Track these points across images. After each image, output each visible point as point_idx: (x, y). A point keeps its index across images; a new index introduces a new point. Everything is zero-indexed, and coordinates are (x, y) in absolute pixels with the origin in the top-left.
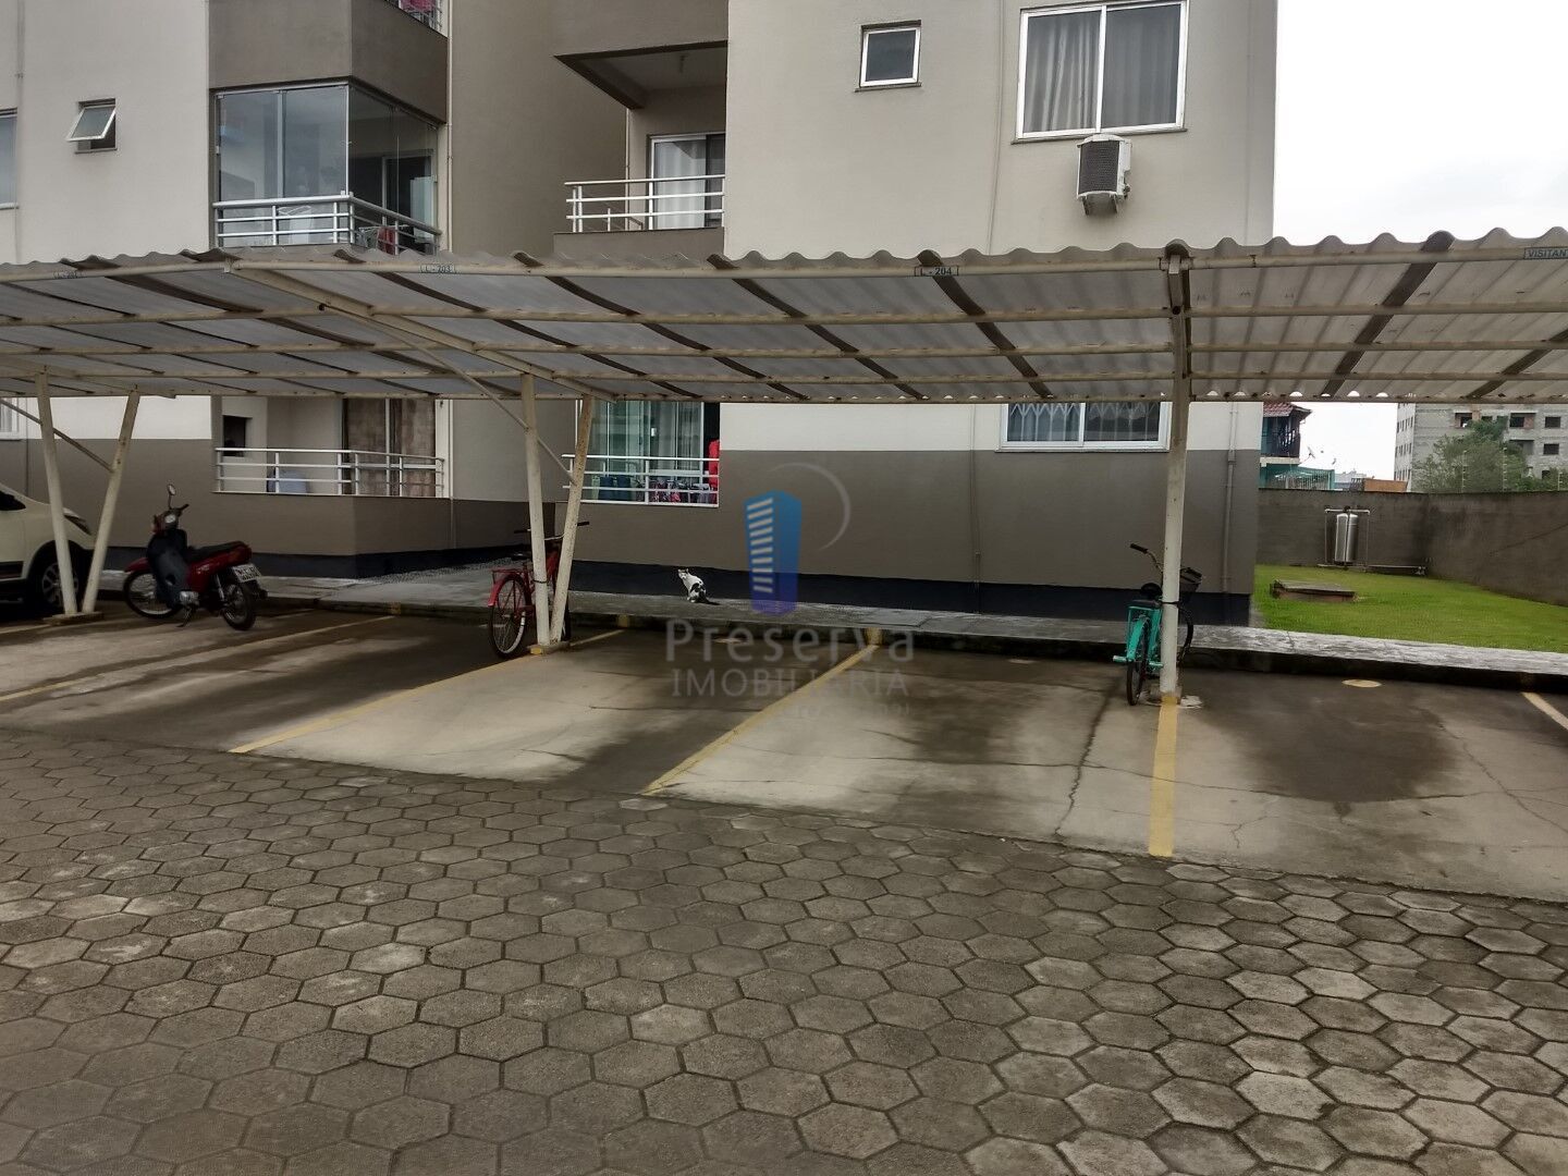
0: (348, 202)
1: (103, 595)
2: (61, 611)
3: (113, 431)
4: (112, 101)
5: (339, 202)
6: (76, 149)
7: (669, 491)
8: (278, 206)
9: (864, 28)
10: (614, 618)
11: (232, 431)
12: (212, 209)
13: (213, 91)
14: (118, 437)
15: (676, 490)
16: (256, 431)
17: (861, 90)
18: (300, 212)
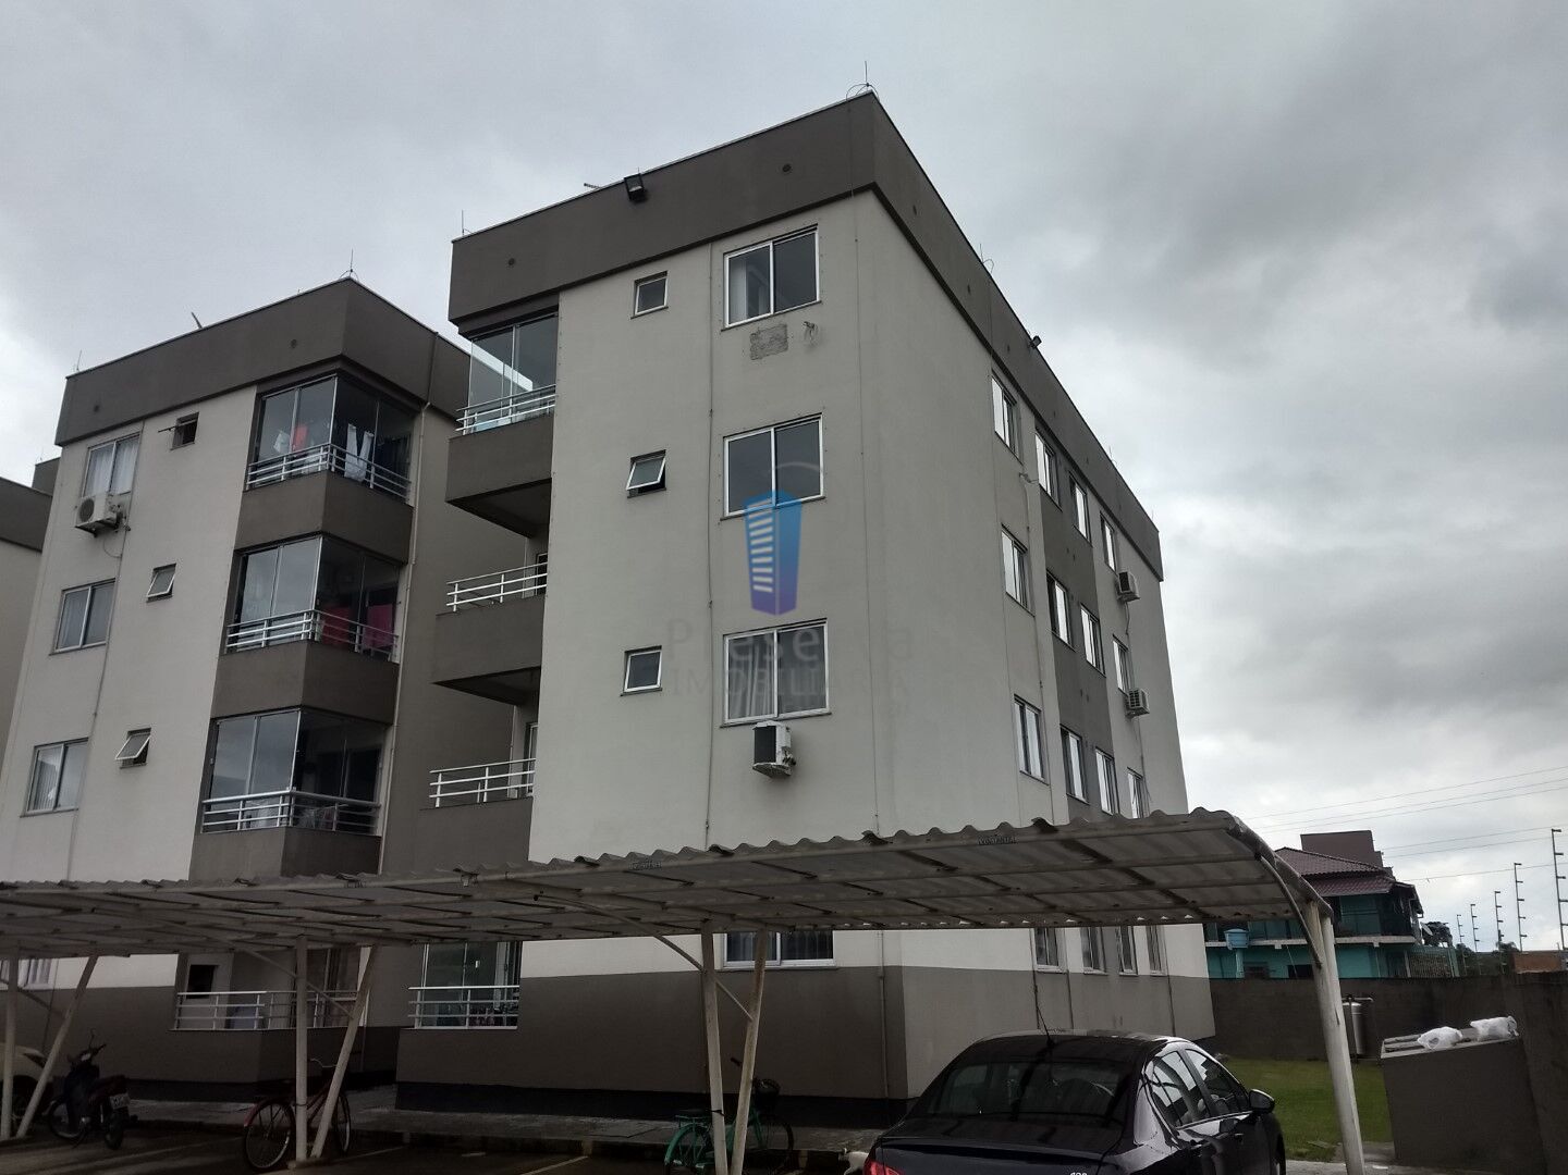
0: (290, 795)
4: (149, 730)
5: (284, 795)
6: (121, 765)
7: (486, 1015)
8: (245, 800)
9: (628, 653)
10: (400, 1135)
11: (198, 978)
12: (201, 805)
13: (213, 720)
14: (76, 987)
15: (492, 1015)
16: (222, 975)
17: (625, 694)
18: (262, 803)
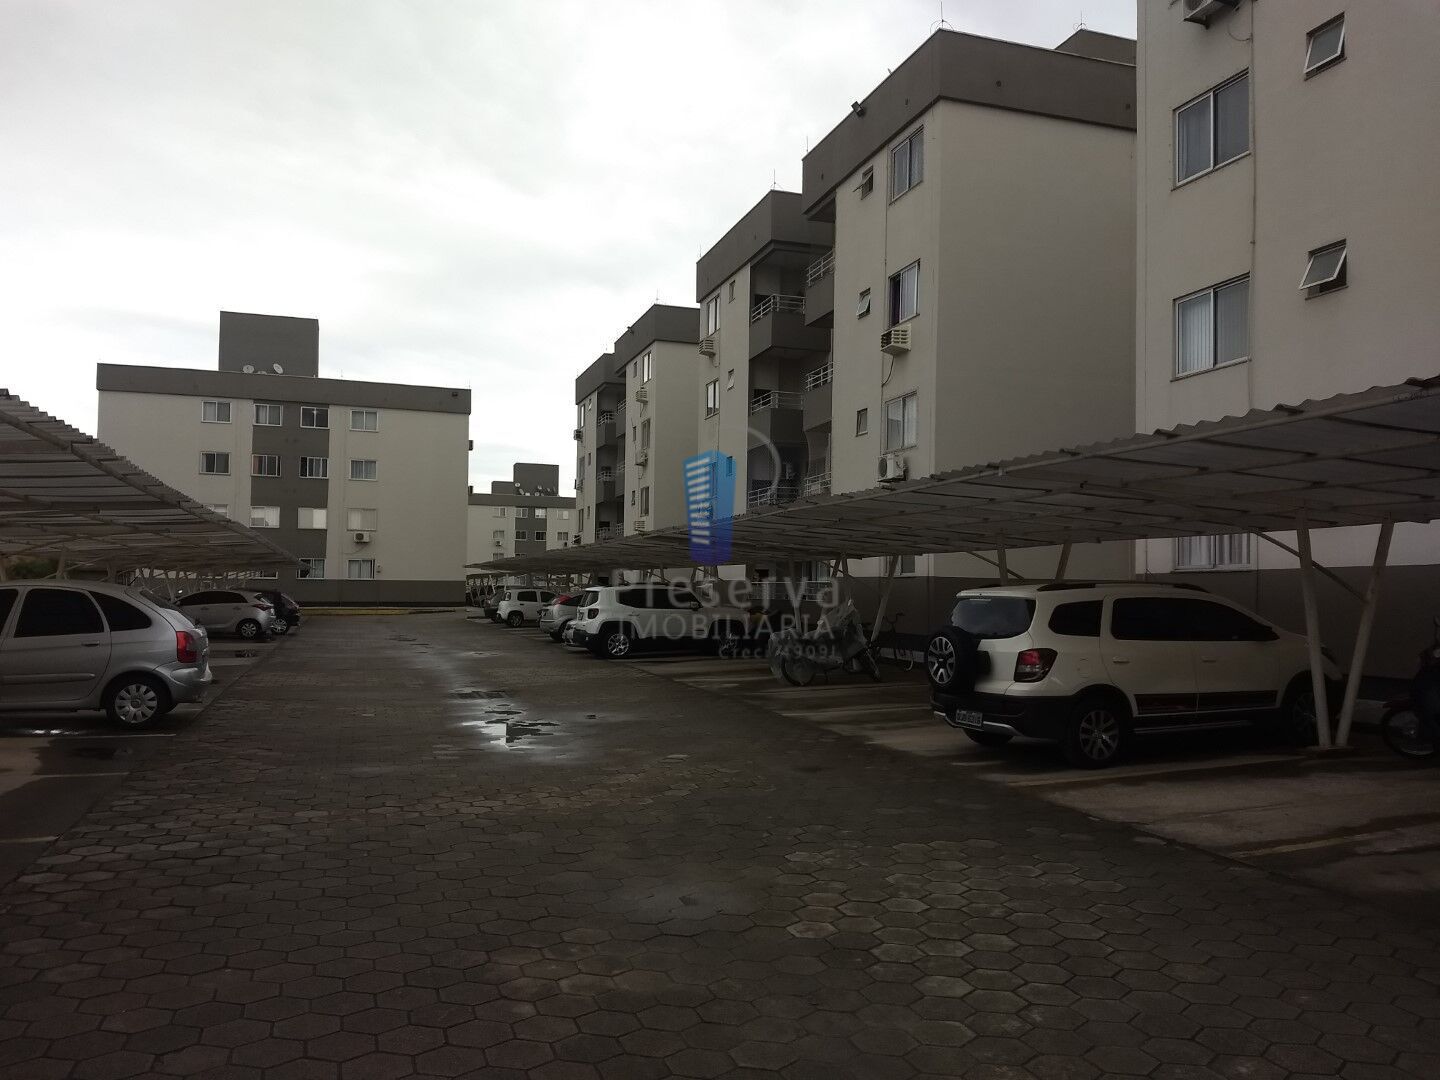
1: (1355, 727)
2: (1316, 742)
3: (1367, 559)
4: (1343, 242)
6: (1308, 295)
14: (1372, 564)
